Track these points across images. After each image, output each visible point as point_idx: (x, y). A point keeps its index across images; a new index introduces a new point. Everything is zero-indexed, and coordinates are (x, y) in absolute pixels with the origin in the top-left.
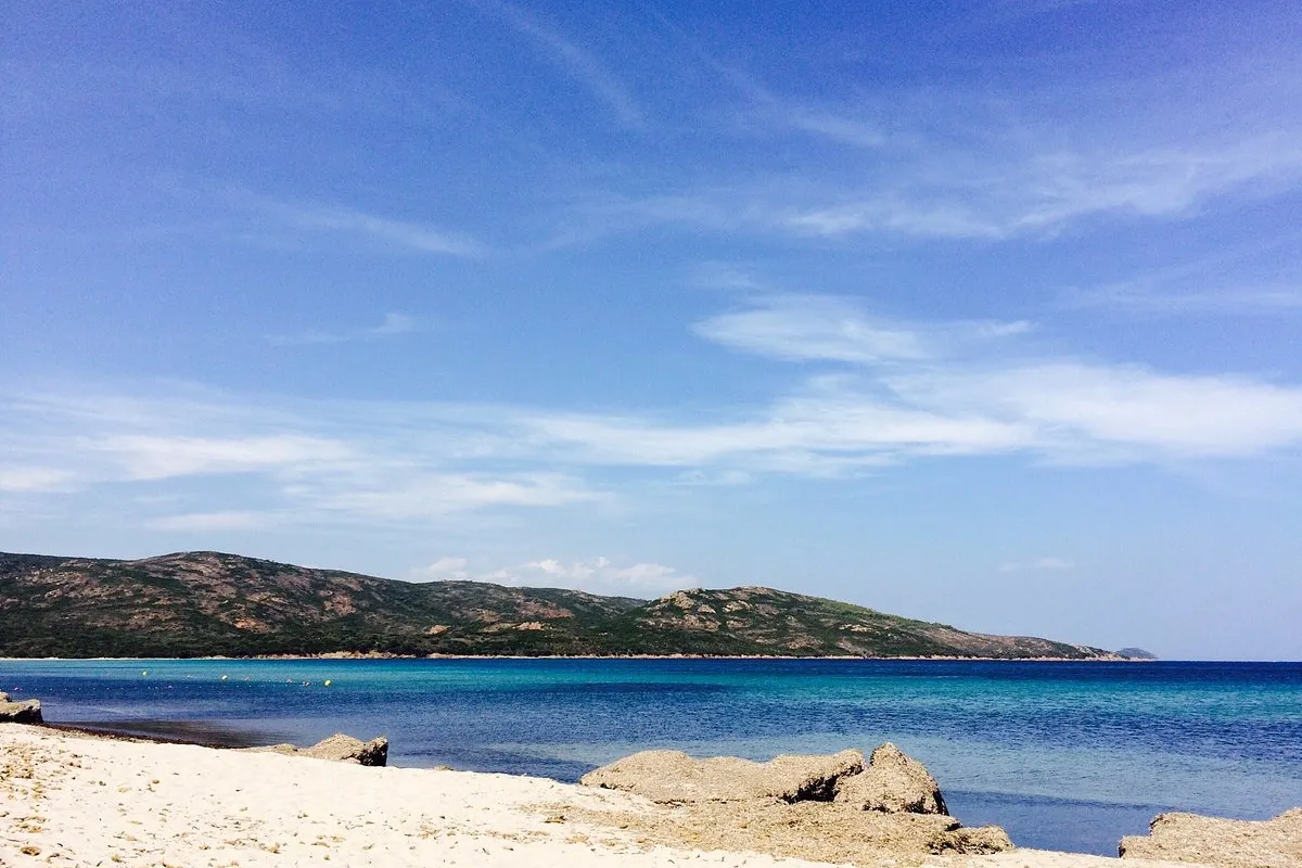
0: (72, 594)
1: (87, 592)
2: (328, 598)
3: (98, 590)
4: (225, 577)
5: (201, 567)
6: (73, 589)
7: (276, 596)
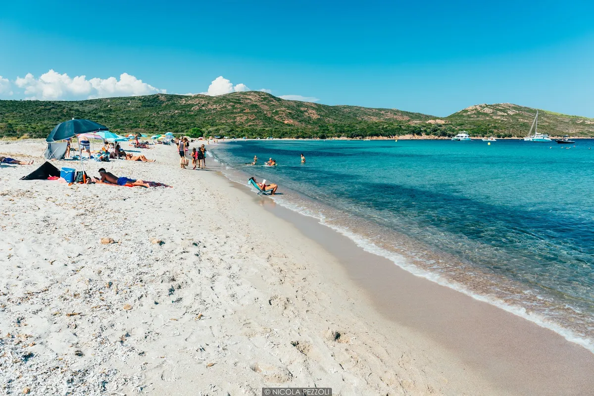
0: (204, 108)
1: (210, 107)
2: (306, 111)
3: (215, 106)
4: (262, 101)
5: (250, 97)
6: (203, 106)
7: (288, 109)
